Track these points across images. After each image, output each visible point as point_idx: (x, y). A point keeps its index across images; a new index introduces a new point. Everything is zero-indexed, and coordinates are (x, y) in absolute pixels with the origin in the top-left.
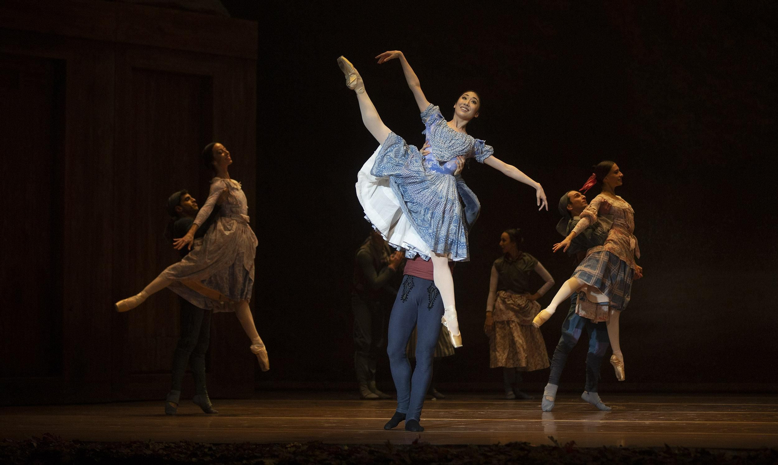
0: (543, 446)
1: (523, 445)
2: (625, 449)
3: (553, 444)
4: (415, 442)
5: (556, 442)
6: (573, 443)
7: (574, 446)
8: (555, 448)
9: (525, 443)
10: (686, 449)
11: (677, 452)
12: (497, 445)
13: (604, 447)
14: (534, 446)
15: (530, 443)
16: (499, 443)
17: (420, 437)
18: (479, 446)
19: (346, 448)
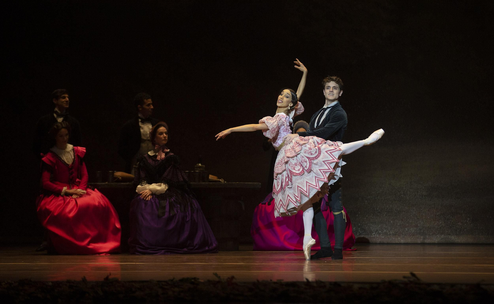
0: (209, 281)
1: (193, 280)
2: (275, 283)
3: (217, 279)
4: (107, 279)
5: (219, 277)
6: (233, 277)
7: (234, 281)
8: (219, 282)
9: (195, 279)
10: (322, 282)
11: (315, 285)
12: (172, 280)
13: (258, 281)
14: (202, 281)
15: (198, 279)
16: (174, 278)
17: (110, 274)
18: (158, 281)
19: (50, 284)
